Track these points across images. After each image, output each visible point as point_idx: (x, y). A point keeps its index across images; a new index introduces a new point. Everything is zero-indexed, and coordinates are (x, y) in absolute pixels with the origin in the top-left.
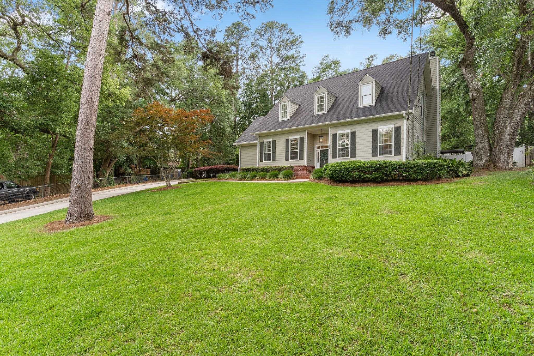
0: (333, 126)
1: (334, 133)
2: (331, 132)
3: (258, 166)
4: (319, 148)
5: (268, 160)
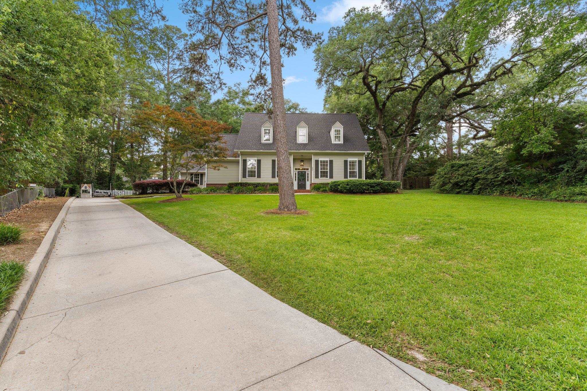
0: (316, 154)
1: (317, 159)
2: (314, 159)
3: (240, 181)
4: (296, 169)
5: (252, 176)
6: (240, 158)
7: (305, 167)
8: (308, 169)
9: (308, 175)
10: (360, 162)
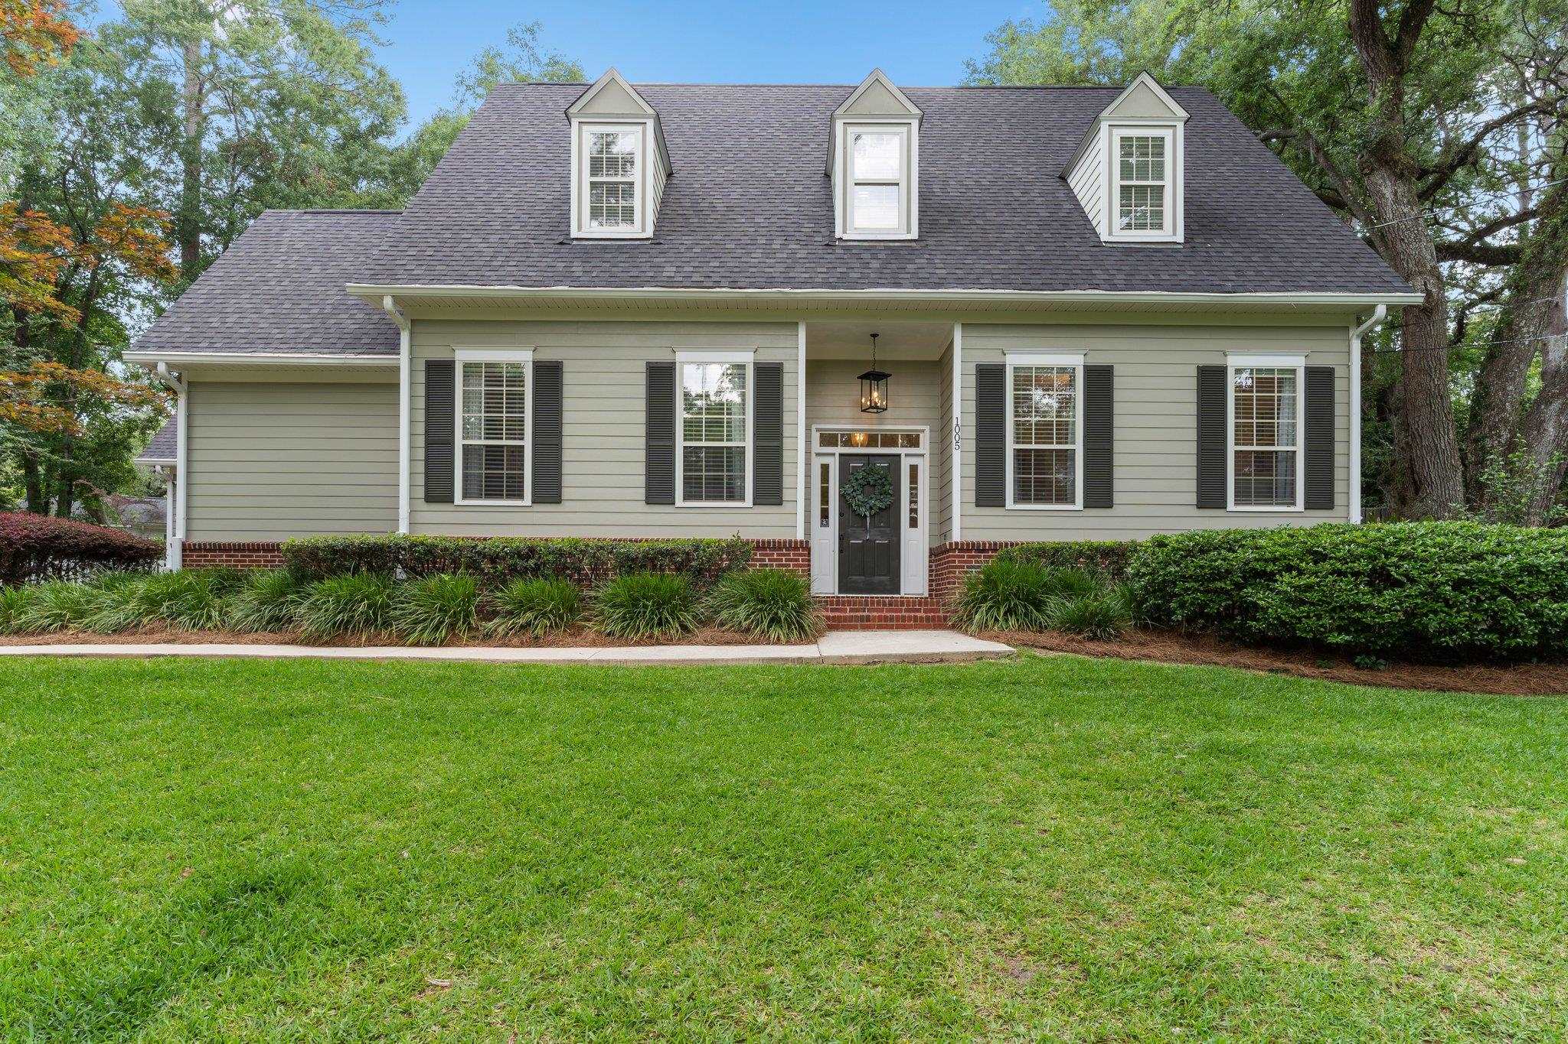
1: (991, 358)
2: (967, 355)
3: (403, 529)
4: (828, 439)
5: (493, 491)
6: (403, 359)
7: (889, 427)
8: (912, 441)
9: (914, 478)
10: (1321, 381)
